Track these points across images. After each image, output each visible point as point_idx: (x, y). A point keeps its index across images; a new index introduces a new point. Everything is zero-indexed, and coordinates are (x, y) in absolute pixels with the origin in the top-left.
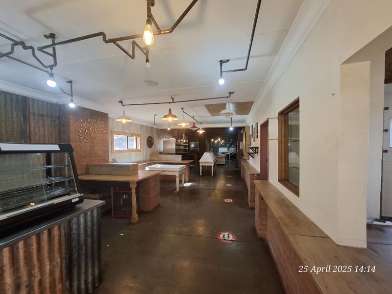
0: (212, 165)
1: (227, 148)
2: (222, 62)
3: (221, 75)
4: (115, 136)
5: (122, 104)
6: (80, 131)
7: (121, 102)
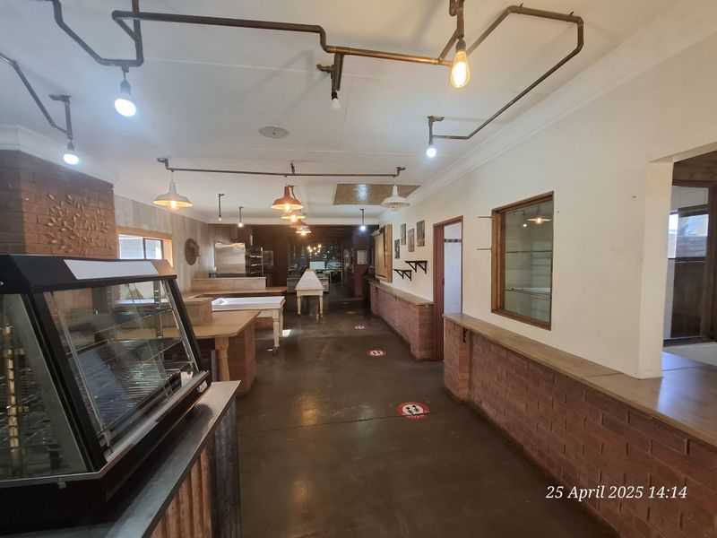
0: (321, 294)
1: (324, 263)
2: (432, 119)
3: (431, 142)
4: (122, 238)
5: (167, 165)
6: (50, 224)
7: (166, 162)
